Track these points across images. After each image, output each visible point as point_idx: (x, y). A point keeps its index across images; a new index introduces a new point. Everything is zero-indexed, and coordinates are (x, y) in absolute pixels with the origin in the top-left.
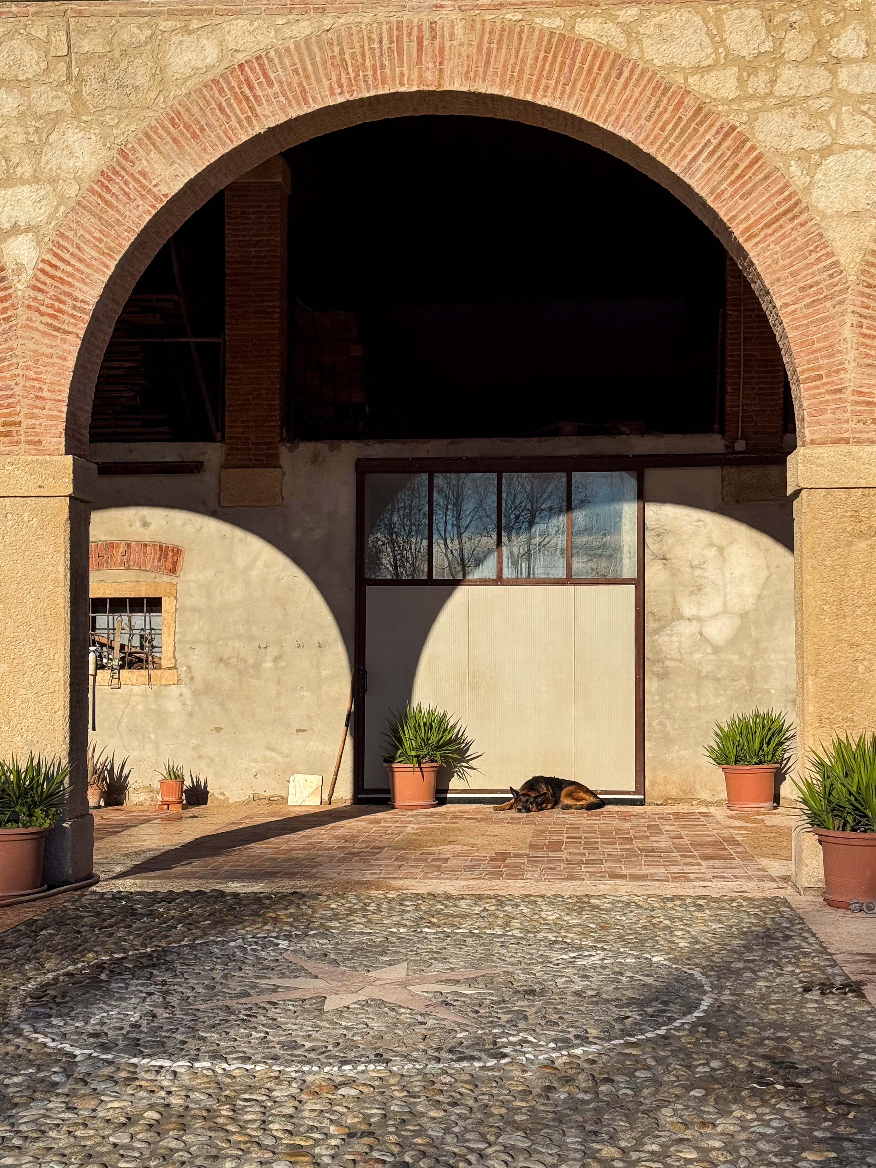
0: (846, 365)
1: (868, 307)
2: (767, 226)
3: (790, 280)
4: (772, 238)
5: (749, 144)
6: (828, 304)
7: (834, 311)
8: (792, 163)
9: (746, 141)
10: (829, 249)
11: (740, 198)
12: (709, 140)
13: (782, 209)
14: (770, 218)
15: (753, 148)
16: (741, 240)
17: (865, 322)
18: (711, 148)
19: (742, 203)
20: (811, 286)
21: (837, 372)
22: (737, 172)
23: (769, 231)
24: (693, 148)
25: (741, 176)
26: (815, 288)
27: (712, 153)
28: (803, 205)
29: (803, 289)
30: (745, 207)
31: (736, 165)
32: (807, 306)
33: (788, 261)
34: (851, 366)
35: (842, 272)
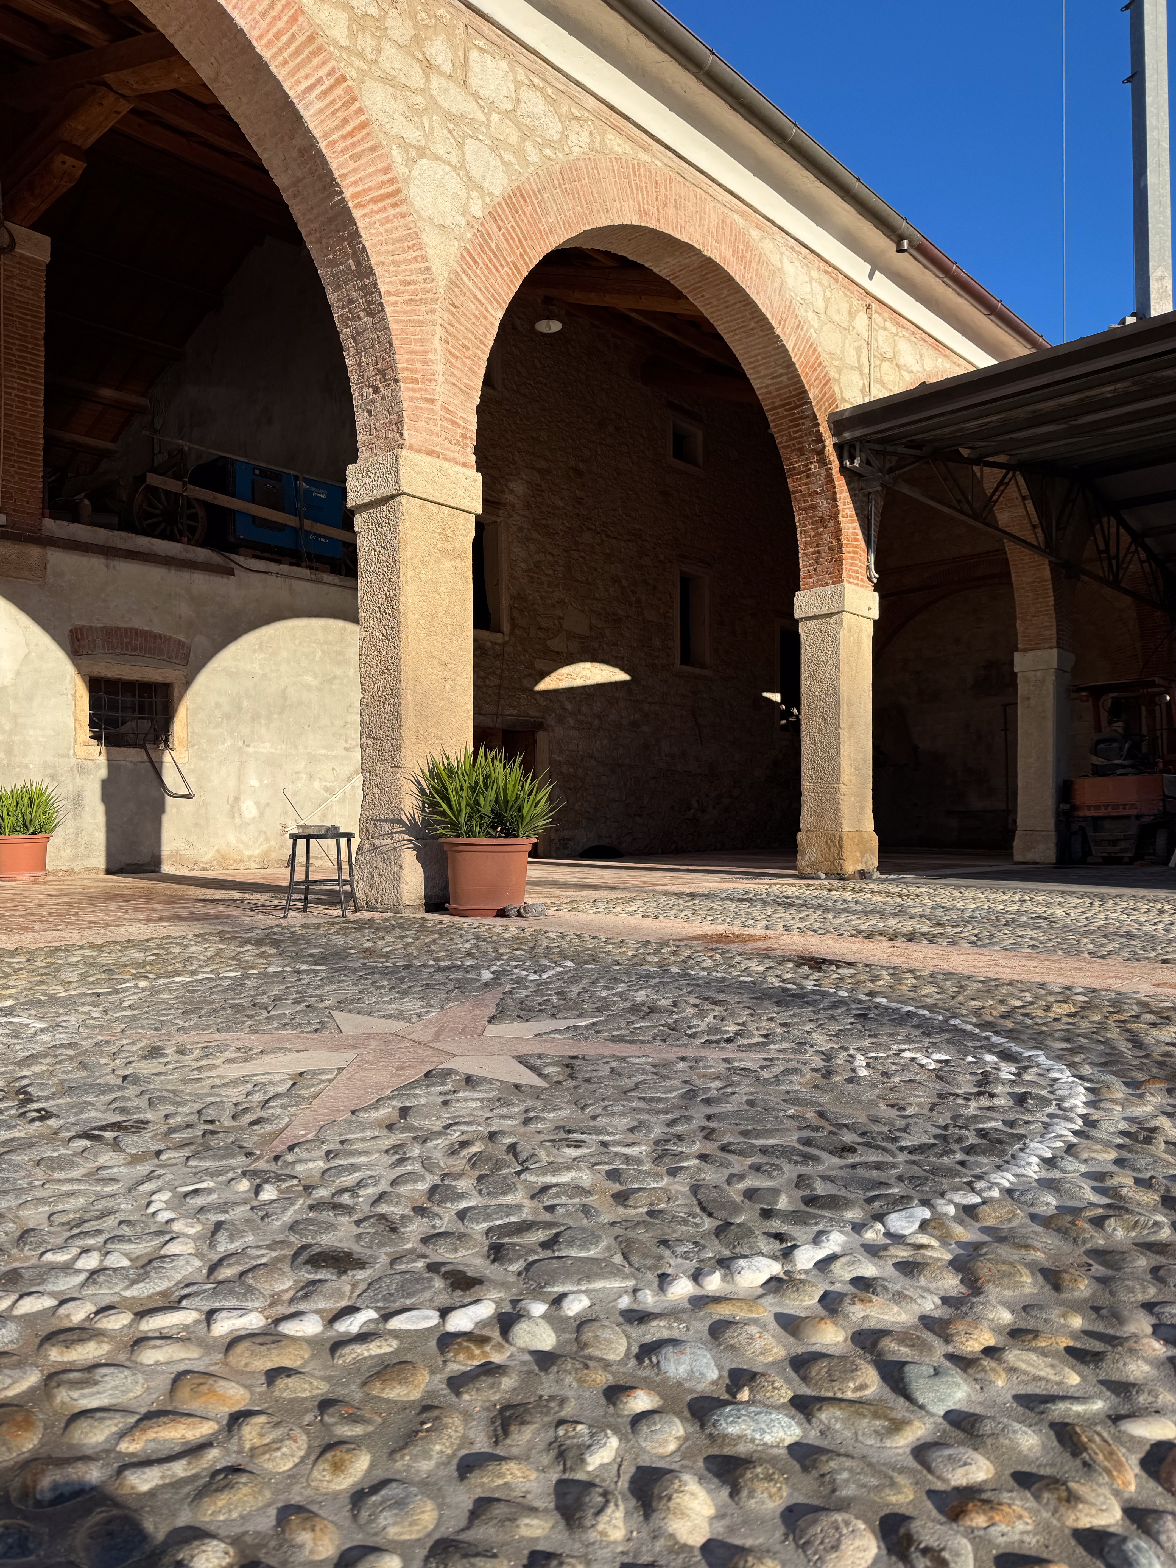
0: (437, 377)
1: (453, 326)
2: (375, 201)
3: (392, 268)
4: (377, 217)
5: (357, 105)
6: (423, 308)
7: (427, 317)
8: (394, 147)
9: (354, 99)
10: (423, 253)
11: (351, 157)
12: (321, 78)
13: (386, 190)
14: (376, 194)
15: (360, 111)
16: (350, 204)
17: (451, 340)
18: (324, 87)
19: (352, 165)
20: (409, 284)
21: (430, 380)
22: (349, 128)
23: (375, 207)
24: (307, 77)
25: (350, 135)
26: (412, 287)
27: (325, 93)
28: (402, 196)
29: (403, 283)
30: (354, 170)
31: (346, 121)
32: (405, 302)
33: (390, 248)
34: (440, 379)
35: (433, 280)
